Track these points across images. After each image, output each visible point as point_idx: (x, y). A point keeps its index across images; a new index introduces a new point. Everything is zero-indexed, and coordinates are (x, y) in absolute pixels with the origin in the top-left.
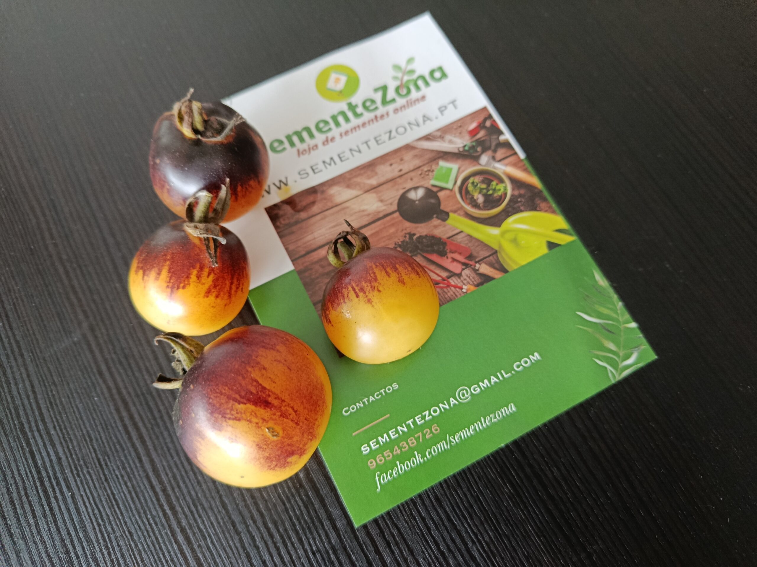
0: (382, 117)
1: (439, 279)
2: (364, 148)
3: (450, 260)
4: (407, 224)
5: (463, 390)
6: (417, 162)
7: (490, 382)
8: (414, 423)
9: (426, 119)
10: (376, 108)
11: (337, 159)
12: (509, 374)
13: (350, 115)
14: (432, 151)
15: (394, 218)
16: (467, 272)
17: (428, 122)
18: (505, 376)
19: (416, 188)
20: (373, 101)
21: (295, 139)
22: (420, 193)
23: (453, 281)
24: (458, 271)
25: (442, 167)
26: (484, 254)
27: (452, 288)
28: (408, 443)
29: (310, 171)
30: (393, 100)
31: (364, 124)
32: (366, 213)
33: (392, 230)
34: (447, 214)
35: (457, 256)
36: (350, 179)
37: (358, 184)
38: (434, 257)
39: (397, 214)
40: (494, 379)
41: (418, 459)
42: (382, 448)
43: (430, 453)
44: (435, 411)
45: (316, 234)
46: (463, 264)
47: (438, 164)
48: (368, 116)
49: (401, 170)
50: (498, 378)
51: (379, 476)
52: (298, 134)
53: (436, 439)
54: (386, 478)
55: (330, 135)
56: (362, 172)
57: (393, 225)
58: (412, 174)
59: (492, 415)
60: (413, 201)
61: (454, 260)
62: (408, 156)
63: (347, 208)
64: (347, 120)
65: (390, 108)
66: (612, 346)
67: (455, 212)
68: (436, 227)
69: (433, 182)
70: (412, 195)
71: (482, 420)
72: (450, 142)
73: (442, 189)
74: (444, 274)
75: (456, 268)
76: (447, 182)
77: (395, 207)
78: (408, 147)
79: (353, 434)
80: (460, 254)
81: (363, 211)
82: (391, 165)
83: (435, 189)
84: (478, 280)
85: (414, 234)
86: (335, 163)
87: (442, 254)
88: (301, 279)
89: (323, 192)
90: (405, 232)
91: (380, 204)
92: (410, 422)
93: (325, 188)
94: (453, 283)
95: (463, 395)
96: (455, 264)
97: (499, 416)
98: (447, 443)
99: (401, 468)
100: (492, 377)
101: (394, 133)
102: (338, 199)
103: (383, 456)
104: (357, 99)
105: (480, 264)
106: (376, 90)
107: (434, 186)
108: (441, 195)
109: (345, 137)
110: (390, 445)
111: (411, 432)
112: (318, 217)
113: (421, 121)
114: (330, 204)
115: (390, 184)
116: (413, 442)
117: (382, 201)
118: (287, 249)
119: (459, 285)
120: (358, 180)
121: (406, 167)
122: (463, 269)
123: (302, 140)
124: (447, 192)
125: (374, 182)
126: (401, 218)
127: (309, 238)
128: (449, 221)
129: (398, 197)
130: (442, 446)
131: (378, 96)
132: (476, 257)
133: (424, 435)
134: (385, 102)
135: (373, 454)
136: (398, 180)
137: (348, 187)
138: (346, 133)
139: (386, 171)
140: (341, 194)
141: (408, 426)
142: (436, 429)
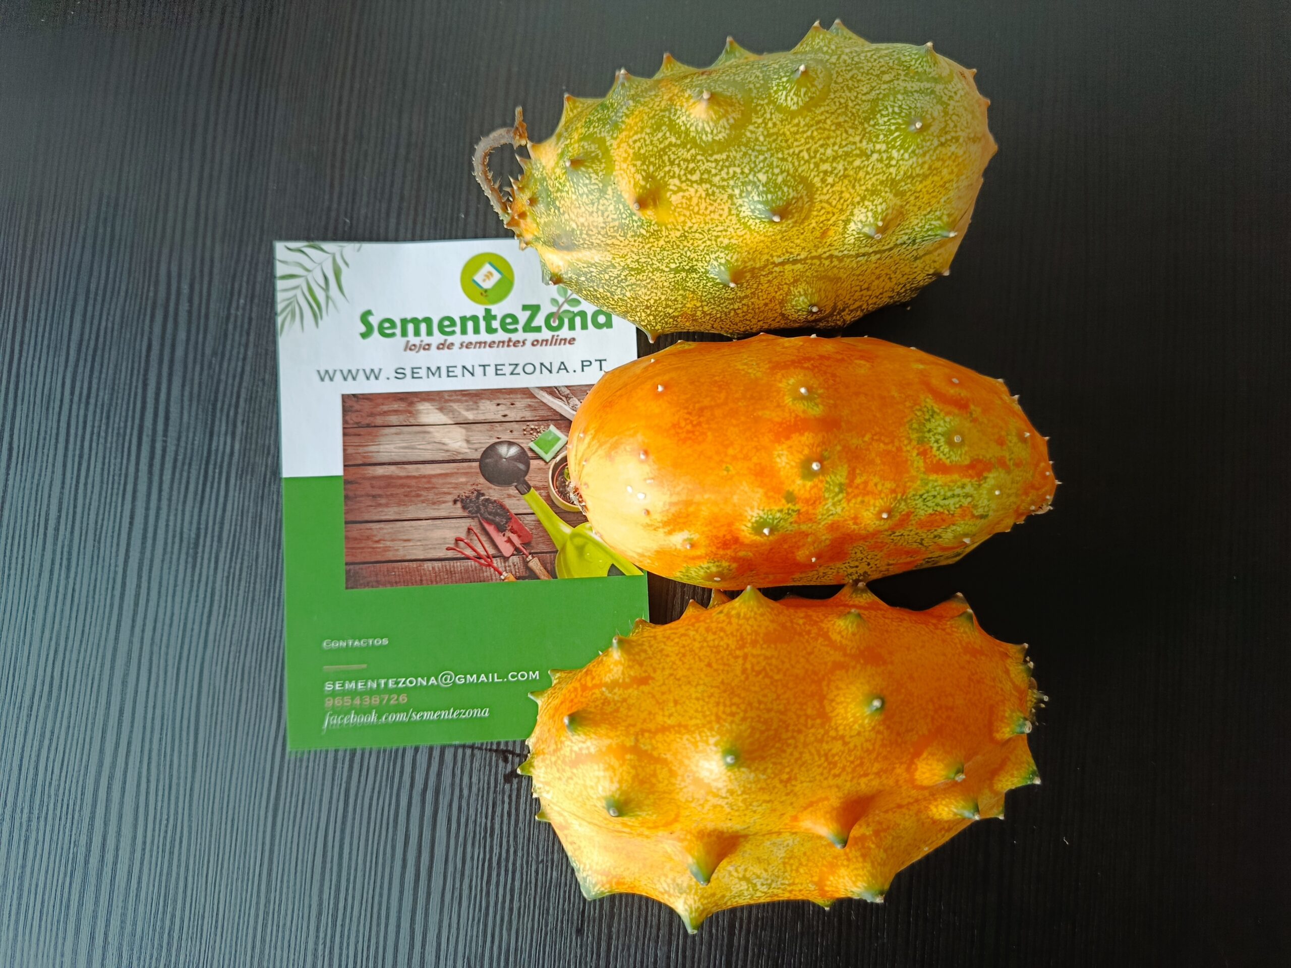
0: (516, 343)
1: (483, 553)
2: (479, 371)
3: (505, 539)
4: (482, 480)
5: (449, 674)
6: (528, 415)
7: (478, 678)
8: (386, 684)
9: (562, 367)
10: (516, 330)
11: (444, 371)
12: (501, 680)
13: (482, 324)
14: (550, 408)
15: (470, 467)
16: (515, 559)
17: (563, 373)
18: (496, 680)
19: (511, 444)
20: (515, 320)
21: (411, 327)
22: (513, 451)
23: (497, 563)
24: (507, 554)
25: (550, 433)
26: (542, 547)
27: (492, 569)
29: (408, 372)
30: (538, 329)
31: (492, 344)
32: (445, 448)
33: (463, 479)
34: (529, 488)
35: (515, 538)
36: (447, 401)
37: (453, 411)
38: (491, 529)
39: (476, 464)
40: (483, 678)
41: (373, 718)
42: (344, 693)
43: (387, 718)
44: (411, 682)
45: (383, 448)
46: (516, 549)
47: (548, 426)
48: (501, 336)
49: (505, 416)
50: (487, 678)
51: (331, 715)
52: (415, 321)
53: (398, 709)
54: (336, 721)
55: (450, 339)
56: (464, 398)
57: (466, 474)
58: (515, 426)
59: (463, 711)
60: (501, 457)
61: (509, 541)
62: (521, 403)
63: (428, 433)
64: (476, 331)
65: (531, 337)
67: (537, 489)
68: (509, 496)
69: (532, 445)
70: (503, 450)
71: (452, 710)
72: (573, 407)
73: (538, 457)
74: (492, 551)
75: (507, 550)
76: (546, 453)
77: (478, 455)
78: (526, 392)
79: (325, 667)
80: (519, 536)
81: (444, 444)
82: (498, 405)
83: (530, 454)
84: (522, 572)
85: (483, 495)
86: (440, 376)
87: (500, 529)
88: (345, 489)
89: (411, 404)
90: (475, 487)
91: (465, 445)
92: (383, 682)
93: (416, 400)
94: (495, 565)
95: (446, 680)
96: (508, 545)
97: (469, 715)
98: (407, 716)
99: (352, 718)
100: (483, 675)
101: (519, 369)
102: (424, 419)
103: (342, 700)
104: (498, 310)
105: (533, 557)
106: (525, 308)
107: (531, 450)
108: (534, 463)
109: (464, 349)
110: (354, 693)
111: (378, 691)
112: (393, 430)
113: (555, 369)
114: (413, 421)
115: (487, 426)
116: (375, 700)
117: (468, 441)
118: (345, 450)
119: (500, 569)
120: (455, 406)
121: (513, 415)
122: (513, 555)
123: (417, 333)
124: (542, 463)
125: (470, 416)
126: (478, 470)
127: (374, 448)
128: (526, 497)
129: (488, 445)
130: (401, 717)
131: (523, 317)
132: (533, 548)
133: (389, 700)
134: (528, 327)
135: (334, 694)
136: (497, 425)
137: (441, 409)
138: (469, 345)
139: (489, 410)
140: (429, 414)
141: (378, 685)
142: (403, 699)
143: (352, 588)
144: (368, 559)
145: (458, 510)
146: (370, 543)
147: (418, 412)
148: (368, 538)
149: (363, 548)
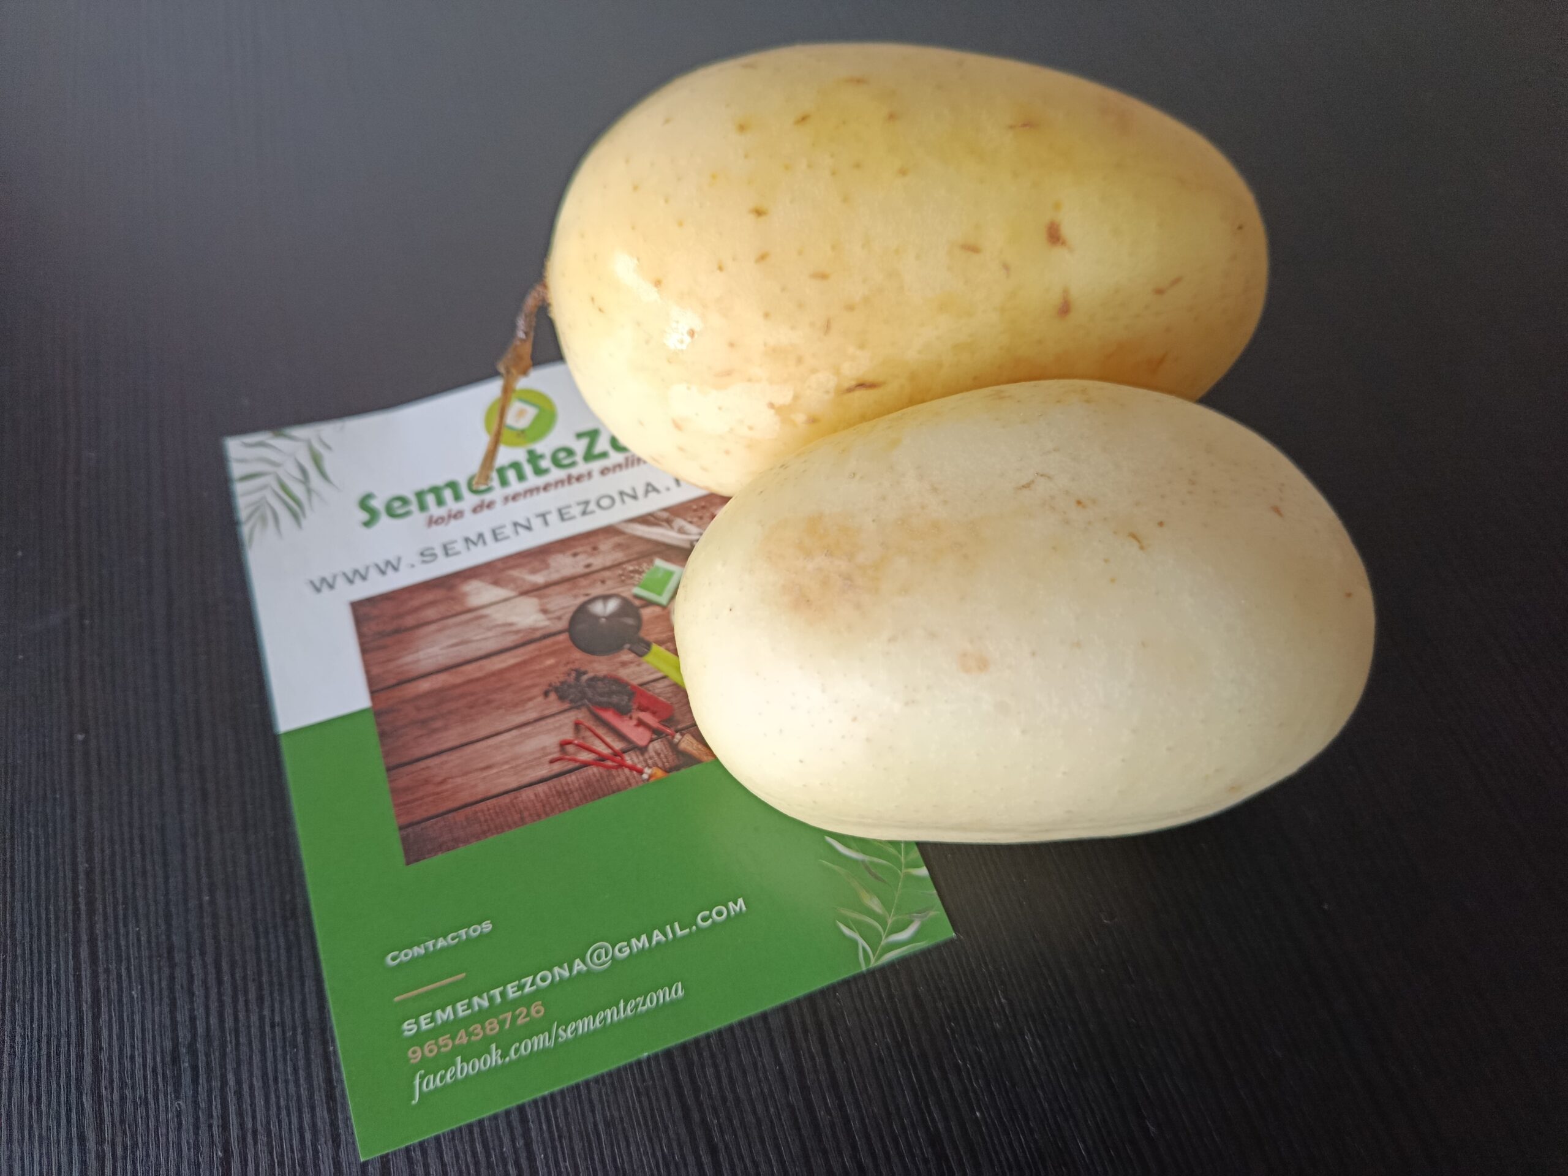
0: (579, 479)
1: (606, 751)
2: (537, 523)
3: (634, 722)
4: (577, 655)
5: (601, 948)
6: (619, 556)
7: (650, 940)
8: (503, 994)
9: (650, 488)
10: (573, 464)
11: (488, 537)
12: (687, 930)
13: (528, 469)
14: (648, 540)
15: (558, 643)
16: (657, 745)
17: (652, 495)
18: (679, 933)
19: (606, 598)
20: (570, 452)
21: (430, 499)
22: (612, 605)
23: (629, 759)
24: (642, 742)
25: (658, 568)
27: (627, 771)
28: (483, 1028)
29: (439, 551)
30: (604, 455)
31: (546, 488)
32: (514, 628)
33: (550, 662)
34: (648, 646)
35: (647, 717)
36: (502, 570)
37: (513, 580)
38: (609, 716)
39: (565, 636)
40: (657, 936)
41: (494, 1058)
42: (435, 1033)
43: (517, 1051)
44: (544, 979)
45: (421, 655)
46: (654, 731)
47: (651, 562)
48: (557, 474)
49: (588, 566)
50: (665, 935)
51: (422, 1078)
52: (436, 491)
53: (531, 1030)
54: (433, 1083)
55: (488, 497)
56: (526, 560)
57: (552, 654)
58: (607, 574)
59: (640, 999)
60: (596, 618)
61: (641, 723)
62: (606, 544)
63: (485, 616)
64: (521, 477)
65: (596, 466)
66: (875, 905)
67: (660, 643)
68: (624, 664)
69: (637, 591)
70: (598, 608)
71: (622, 1004)
72: (681, 531)
73: (648, 603)
74: (618, 745)
75: (639, 736)
76: (660, 594)
77: (563, 624)
78: (610, 531)
79: (397, 999)
80: (654, 713)
81: (511, 624)
82: (574, 555)
83: (637, 603)
84: (672, 760)
85: (585, 673)
86: (485, 543)
87: (622, 712)
88: (378, 724)
89: (451, 588)
90: (570, 666)
91: (541, 617)
92: (496, 992)
93: (457, 581)
94: (629, 762)
95: (599, 958)
96: (641, 729)
97: (651, 1002)
98: (550, 1038)
99: (461, 1069)
100: (656, 932)
101: (592, 507)
102: (474, 601)
103: (436, 1043)
104: (544, 447)
105: (683, 735)
106: (579, 436)
107: (636, 597)
108: (647, 613)
109: (511, 504)
110: (451, 1027)
111: (492, 1011)
112: (433, 627)
113: (640, 492)
114: (458, 608)
115: (567, 586)
116: (492, 1026)
117: (545, 611)
118: (368, 672)
119: (639, 766)
120: (515, 573)
121: (598, 562)
122: (652, 740)
123: (440, 502)
124: (657, 610)
125: (539, 579)
126: (570, 643)
127: (409, 658)
128: (649, 658)
129: (573, 609)
130: (540, 1041)
131: (580, 447)
132: (678, 722)
133: (514, 1019)
134: (589, 456)
135: (420, 1038)
136: (582, 580)
137: (496, 583)
138: (515, 497)
139: (565, 565)
140: (480, 593)
141: (491, 999)
142: (537, 1010)
143: (417, 860)
144: (433, 811)
145: (554, 704)
146: (430, 788)
147: (465, 595)
148: (426, 782)
149: (422, 798)
